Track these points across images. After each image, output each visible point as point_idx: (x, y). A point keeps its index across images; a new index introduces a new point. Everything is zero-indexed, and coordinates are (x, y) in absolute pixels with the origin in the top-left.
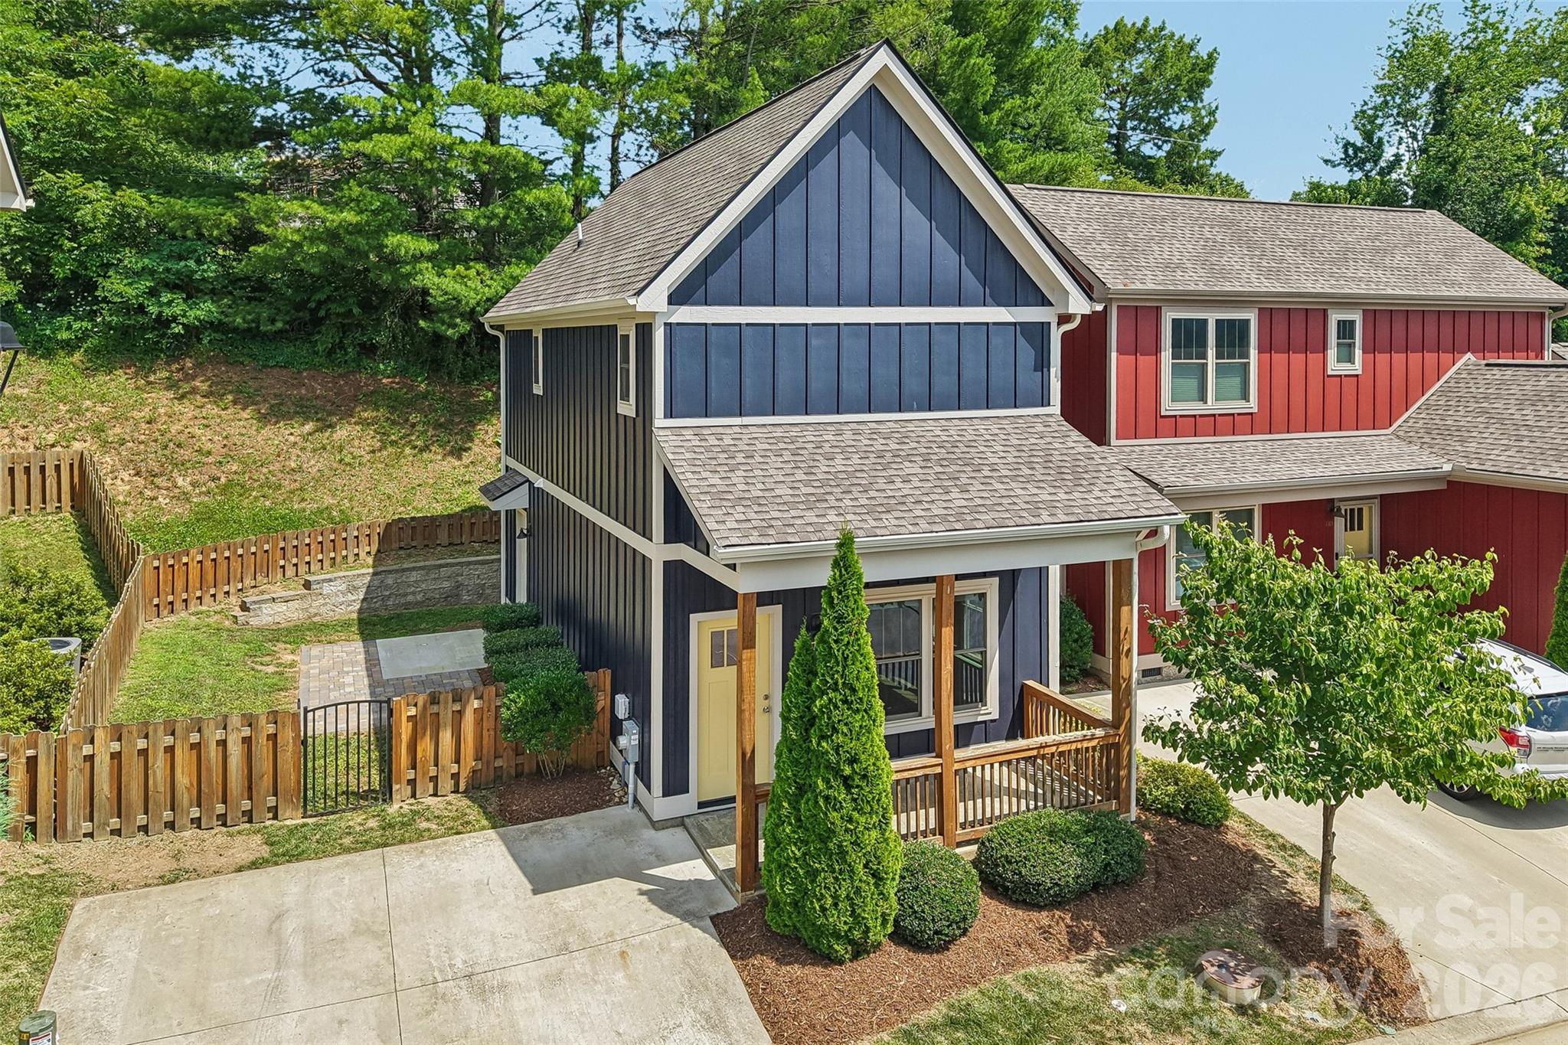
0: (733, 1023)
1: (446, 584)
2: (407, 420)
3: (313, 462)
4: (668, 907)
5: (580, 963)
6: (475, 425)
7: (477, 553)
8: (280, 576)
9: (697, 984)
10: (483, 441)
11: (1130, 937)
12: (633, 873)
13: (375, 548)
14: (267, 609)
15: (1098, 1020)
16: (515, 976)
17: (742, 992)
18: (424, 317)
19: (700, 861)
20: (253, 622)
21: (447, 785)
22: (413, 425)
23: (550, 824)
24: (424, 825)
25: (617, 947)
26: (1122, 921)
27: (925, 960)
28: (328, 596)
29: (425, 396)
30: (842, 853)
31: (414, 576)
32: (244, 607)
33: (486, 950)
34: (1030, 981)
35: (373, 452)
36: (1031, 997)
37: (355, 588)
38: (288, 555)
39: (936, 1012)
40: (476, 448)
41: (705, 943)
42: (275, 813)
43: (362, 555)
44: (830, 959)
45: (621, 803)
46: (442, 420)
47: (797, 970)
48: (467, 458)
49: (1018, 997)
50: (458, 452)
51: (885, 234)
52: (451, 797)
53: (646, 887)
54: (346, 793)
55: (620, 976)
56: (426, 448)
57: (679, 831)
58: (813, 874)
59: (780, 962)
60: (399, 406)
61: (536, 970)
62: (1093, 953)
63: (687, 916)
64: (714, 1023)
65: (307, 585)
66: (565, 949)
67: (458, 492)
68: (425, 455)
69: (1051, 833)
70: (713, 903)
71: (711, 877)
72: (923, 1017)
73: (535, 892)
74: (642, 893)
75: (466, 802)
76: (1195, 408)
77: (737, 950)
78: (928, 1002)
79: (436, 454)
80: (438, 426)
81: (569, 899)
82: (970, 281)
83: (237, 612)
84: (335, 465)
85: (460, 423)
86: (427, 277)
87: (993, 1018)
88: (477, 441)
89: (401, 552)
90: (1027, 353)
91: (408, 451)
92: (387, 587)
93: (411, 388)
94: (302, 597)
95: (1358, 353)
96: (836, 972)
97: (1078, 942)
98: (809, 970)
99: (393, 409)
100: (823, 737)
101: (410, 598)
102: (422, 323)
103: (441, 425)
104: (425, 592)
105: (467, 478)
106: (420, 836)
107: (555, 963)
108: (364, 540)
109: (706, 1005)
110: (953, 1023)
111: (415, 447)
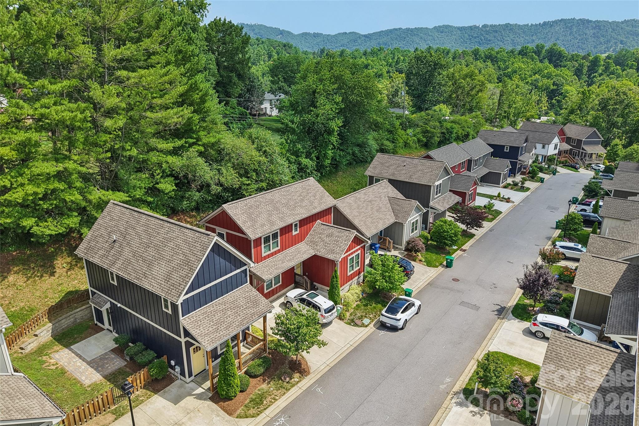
0: (221, 414)
1: (72, 319)
2: (30, 267)
3: (8, 292)
4: (200, 399)
5: (192, 414)
6: (53, 263)
7: (76, 308)
8: (25, 335)
9: (213, 411)
10: (59, 268)
11: (271, 376)
12: (190, 395)
13: (47, 316)
14: (29, 347)
15: (269, 392)
16: (183, 421)
17: (220, 409)
18: (32, 238)
19: (200, 388)
20: (26, 352)
21: (139, 388)
22: (33, 268)
23: (166, 389)
24: (141, 399)
25: (197, 409)
26: (269, 374)
27: (244, 393)
28: (43, 336)
29: (31, 256)
30: (233, 386)
31: (63, 321)
32: (22, 349)
33: (175, 418)
34: (259, 390)
35: (25, 282)
36: (260, 393)
37: (49, 331)
38: (26, 329)
39: (248, 401)
40: (58, 270)
41: (210, 403)
42: (109, 408)
43: (44, 319)
44: (232, 399)
45: (176, 380)
46: (42, 264)
47: (227, 403)
48: (57, 275)
49: (258, 394)
50: (52, 274)
51: (217, 266)
52: (141, 390)
53: (194, 397)
54: (116, 397)
55: (200, 414)
56: (42, 276)
57: (192, 382)
58: (228, 390)
59: (224, 402)
60: (25, 262)
61: (186, 418)
62: (266, 381)
63: (205, 400)
64: (218, 415)
65: (36, 335)
66: (188, 413)
67: (60, 288)
68: (43, 279)
69: (258, 366)
70: (208, 396)
71: (204, 391)
72: (246, 402)
73: (175, 405)
74: (194, 398)
75: (144, 390)
76: (269, 253)
77: (216, 403)
78: (246, 400)
79: (46, 277)
80: (41, 266)
81: (182, 403)
82: (233, 267)
83: (20, 351)
84: (16, 291)
85: (48, 263)
86: (35, 229)
87: (256, 398)
88: (57, 268)
89: (55, 314)
90: (243, 275)
91: (37, 279)
92: (57, 327)
93: (25, 254)
94: (36, 340)
95: (298, 229)
96: (233, 401)
97: (264, 381)
98: (229, 402)
99: (23, 264)
100: (228, 371)
101: (63, 327)
102: (32, 239)
103: (42, 266)
104: (67, 324)
105: (60, 282)
106: (142, 401)
107: (189, 416)
108: (44, 315)
109: (215, 413)
110: (251, 401)
111: (38, 276)
